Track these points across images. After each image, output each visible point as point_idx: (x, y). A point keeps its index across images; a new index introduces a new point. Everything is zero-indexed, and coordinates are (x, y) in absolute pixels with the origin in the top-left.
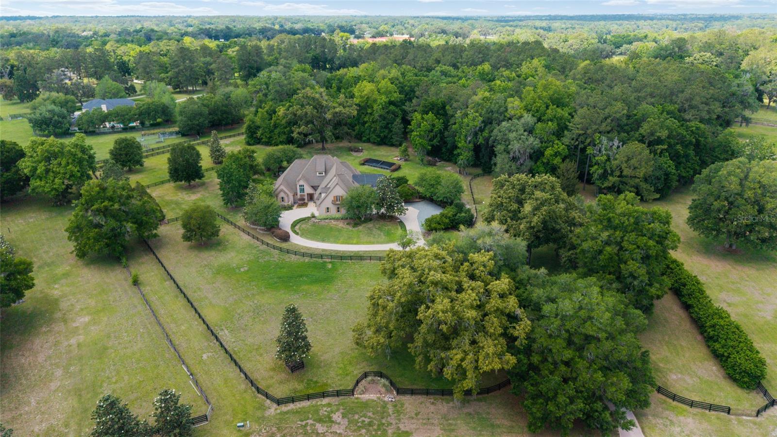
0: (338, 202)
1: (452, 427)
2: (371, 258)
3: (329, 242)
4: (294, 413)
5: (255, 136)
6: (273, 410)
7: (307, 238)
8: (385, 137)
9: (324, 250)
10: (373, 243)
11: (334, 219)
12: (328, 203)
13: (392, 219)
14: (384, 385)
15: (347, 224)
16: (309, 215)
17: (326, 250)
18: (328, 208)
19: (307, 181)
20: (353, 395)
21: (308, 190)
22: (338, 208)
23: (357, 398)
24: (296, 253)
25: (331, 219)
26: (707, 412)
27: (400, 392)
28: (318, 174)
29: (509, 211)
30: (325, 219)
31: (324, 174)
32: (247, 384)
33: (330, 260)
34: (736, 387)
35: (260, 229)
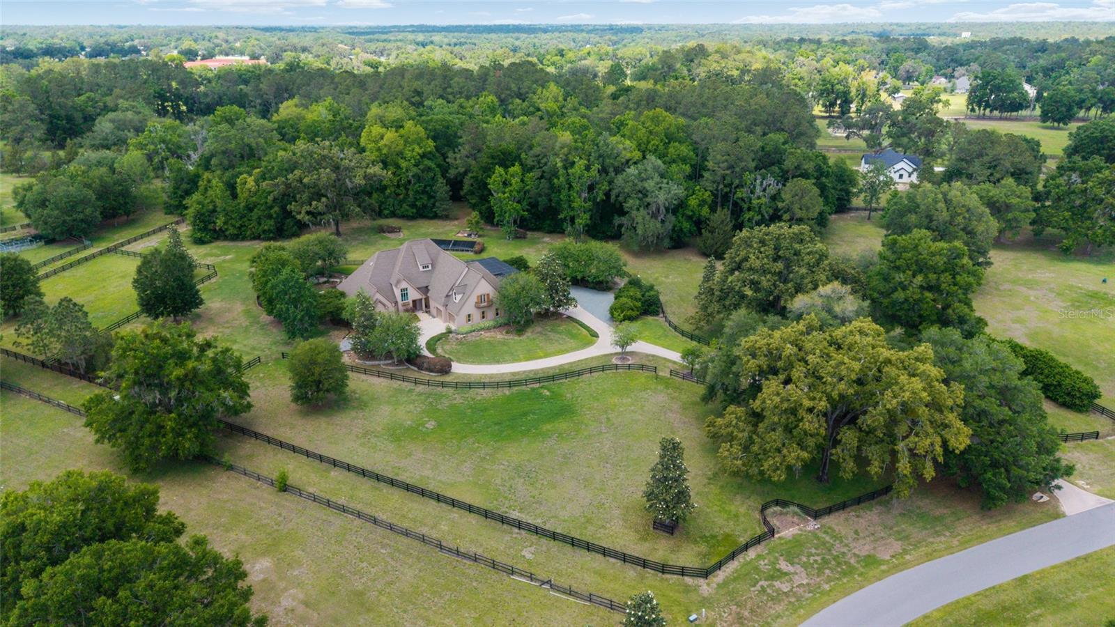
0: (483, 305)
1: (903, 534)
2: (591, 370)
3: (505, 362)
4: (735, 579)
5: (211, 226)
6: (705, 587)
7: (473, 363)
8: (424, 206)
9: (513, 374)
10: (567, 351)
11: (482, 329)
12: (470, 307)
13: (557, 315)
14: (795, 514)
15: (507, 333)
16: (444, 331)
17: (518, 373)
18: (469, 316)
19: (409, 280)
20: (773, 536)
21: (414, 295)
22: (483, 313)
23: (780, 538)
24: (484, 386)
25: (479, 331)
26: (1079, 442)
27: (816, 515)
28: (421, 268)
29: (774, 274)
30: (471, 332)
31: (430, 268)
32: (634, 569)
33: (538, 385)
34: (1075, 414)
35: (385, 365)
